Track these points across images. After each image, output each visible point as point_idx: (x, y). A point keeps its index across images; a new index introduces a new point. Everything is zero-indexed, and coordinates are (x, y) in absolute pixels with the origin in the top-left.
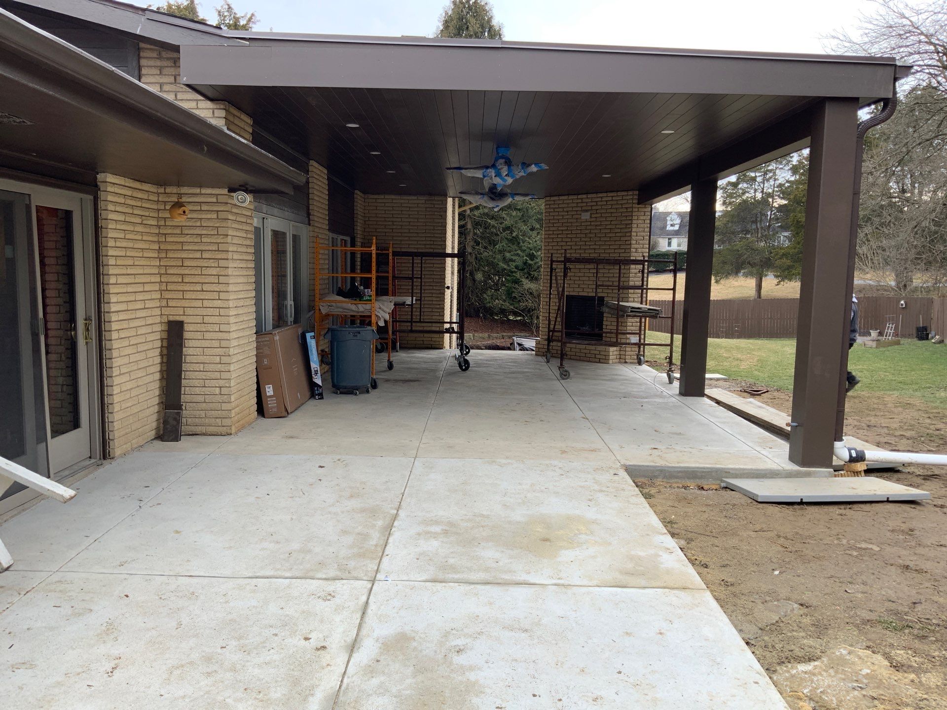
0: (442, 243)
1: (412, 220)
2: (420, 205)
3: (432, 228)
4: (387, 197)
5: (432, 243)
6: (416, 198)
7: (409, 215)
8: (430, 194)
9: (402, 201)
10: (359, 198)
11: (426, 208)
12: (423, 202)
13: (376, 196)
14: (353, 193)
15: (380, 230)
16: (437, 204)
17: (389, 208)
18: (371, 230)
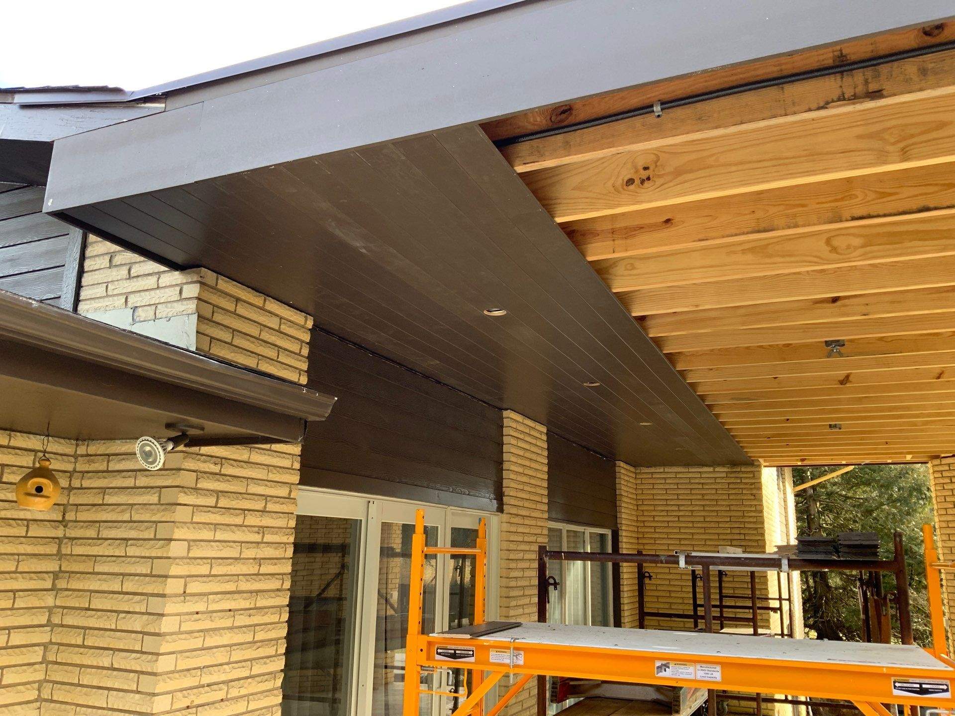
0: (759, 538)
1: (708, 503)
2: (718, 481)
3: (740, 514)
4: (666, 470)
5: (742, 537)
6: (711, 469)
7: (703, 495)
8: (734, 464)
9: (690, 475)
10: (623, 471)
11: (729, 484)
12: (724, 475)
13: (652, 470)
14: (615, 465)
15: (661, 519)
16: (747, 478)
17: (672, 486)
18: (646, 519)
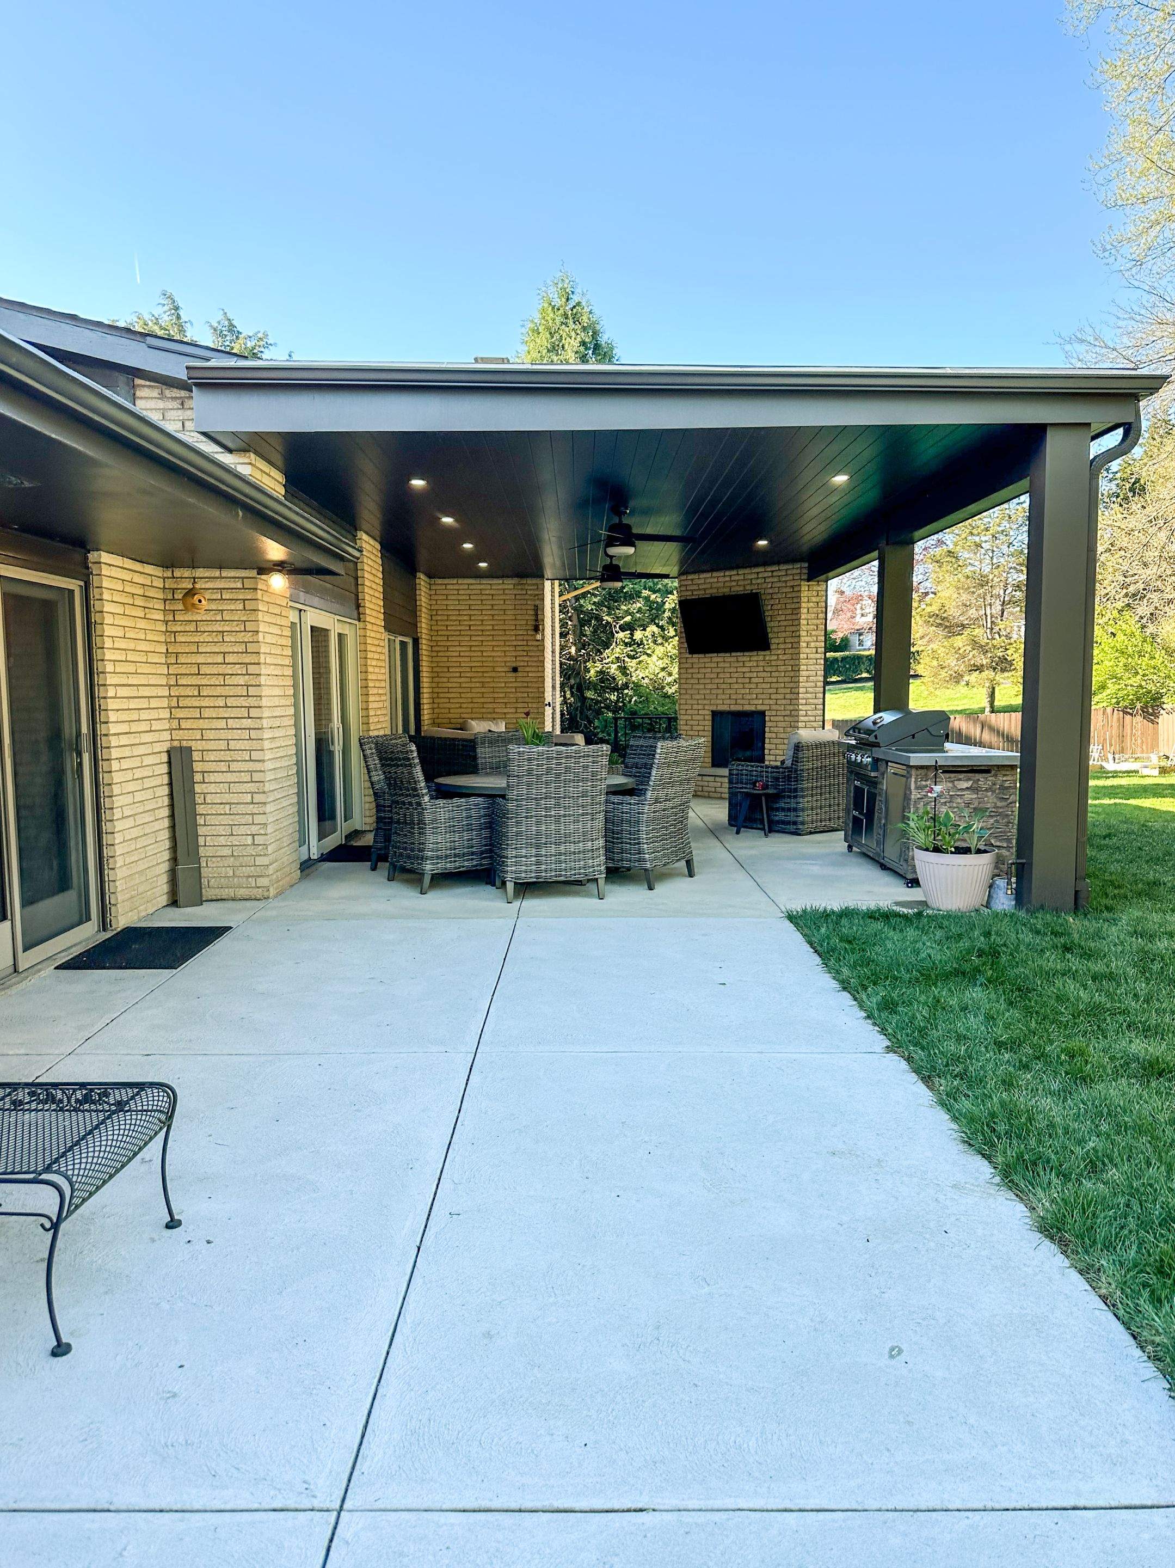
0: (539, 643)
1: (496, 612)
2: (507, 592)
3: (524, 622)
4: (460, 581)
5: (525, 643)
6: (501, 582)
7: (493, 606)
8: (522, 576)
9: (482, 587)
10: (422, 583)
11: (516, 594)
12: (512, 587)
13: (446, 581)
14: (416, 577)
15: (453, 628)
16: (530, 590)
17: (464, 597)
18: (440, 628)
